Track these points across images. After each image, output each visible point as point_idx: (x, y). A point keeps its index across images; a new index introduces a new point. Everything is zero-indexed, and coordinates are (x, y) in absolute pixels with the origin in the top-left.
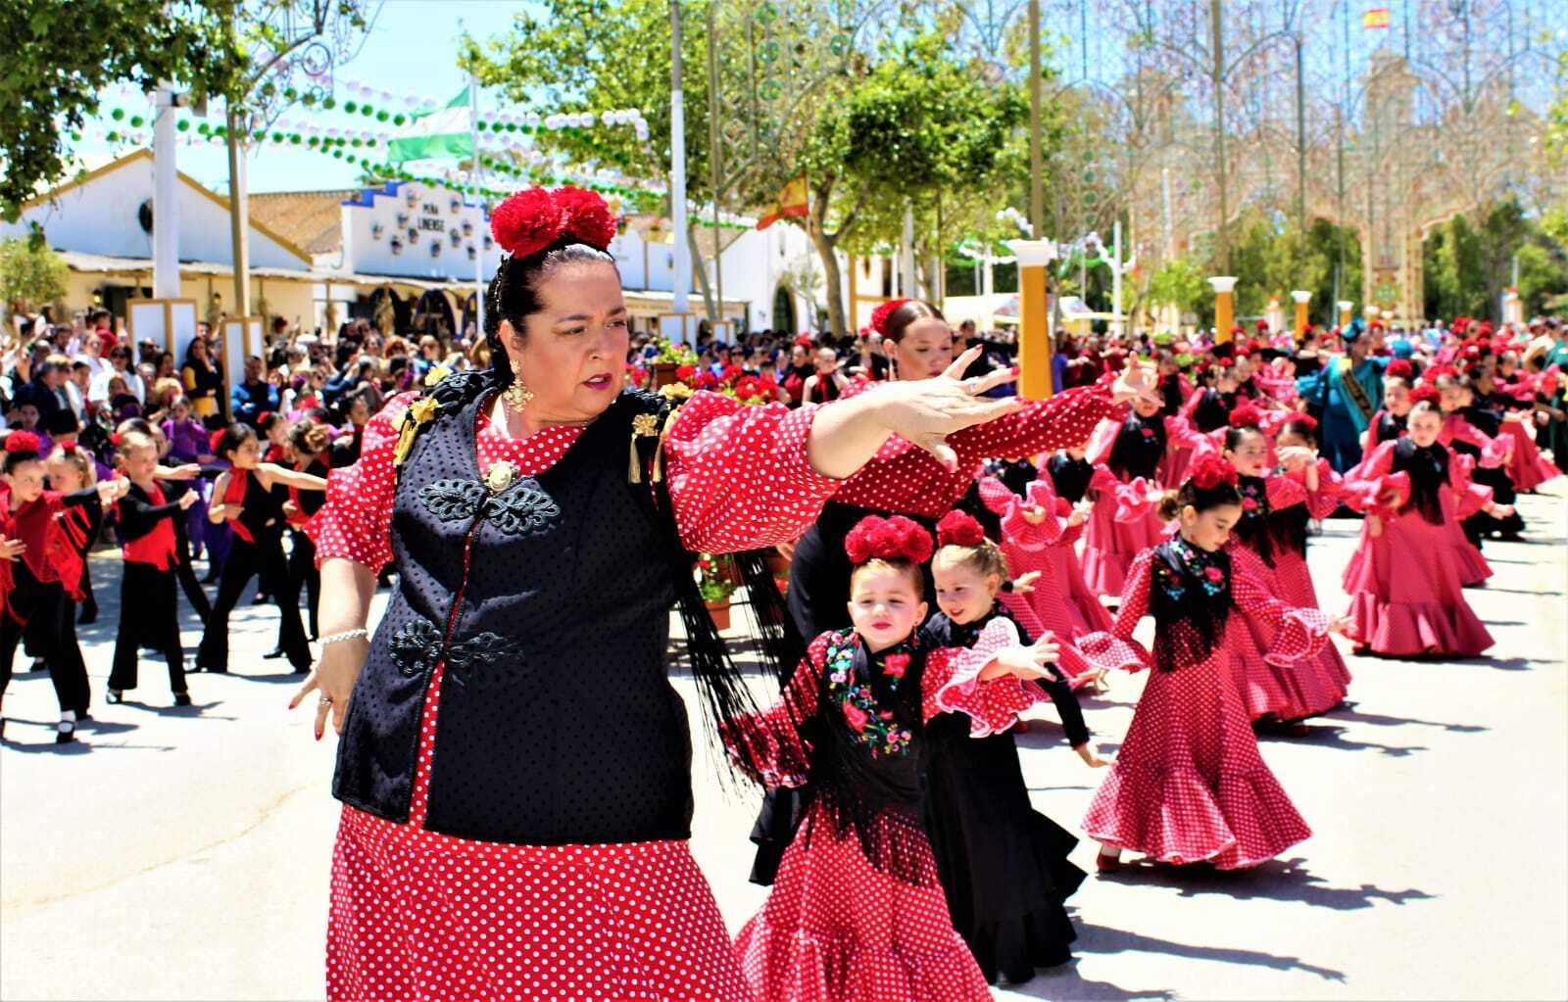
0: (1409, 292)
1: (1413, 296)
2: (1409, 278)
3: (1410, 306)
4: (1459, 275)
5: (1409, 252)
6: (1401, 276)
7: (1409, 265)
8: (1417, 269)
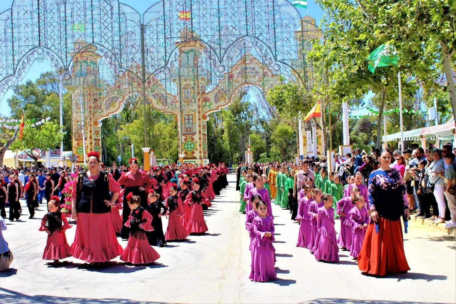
0: (200, 145)
2: (200, 139)
5: (199, 126)
6: (196, 137)
7: (200, 132)
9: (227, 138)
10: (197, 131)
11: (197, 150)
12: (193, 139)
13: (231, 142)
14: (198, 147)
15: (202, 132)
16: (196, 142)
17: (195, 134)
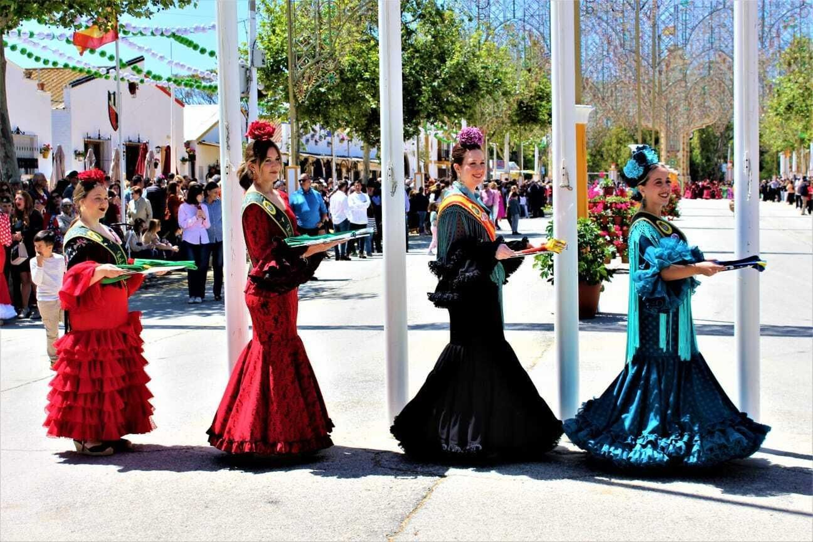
0: (683, 162)
1: (685, 164)
2: (683, 156)
3: (683, 169)
4: (701, 153)
5: (684, 143)
6: (680, 155)
7: (684, 150)
8: (687, 152)
9: (698, 145)
10: (681, 149)
11: (680, 166)
12: (676, 156)
13: (703, 150)
14: (681, 164)
15: (686, 149)
16: (680, 159)
17: (678, 151)
